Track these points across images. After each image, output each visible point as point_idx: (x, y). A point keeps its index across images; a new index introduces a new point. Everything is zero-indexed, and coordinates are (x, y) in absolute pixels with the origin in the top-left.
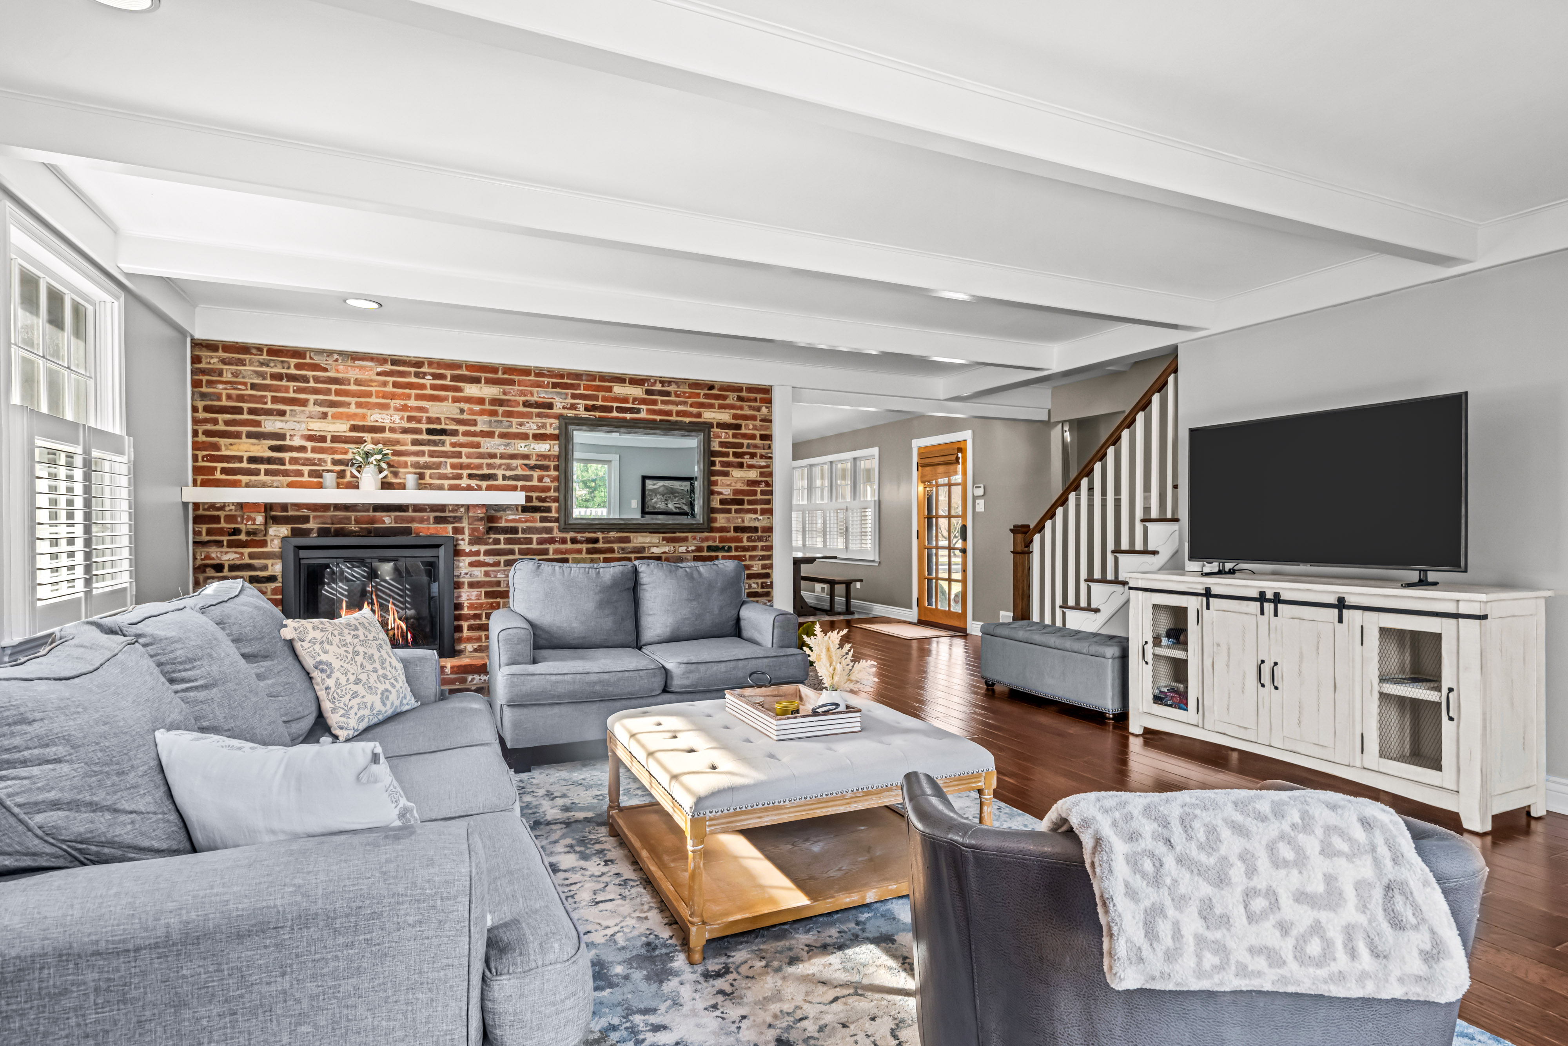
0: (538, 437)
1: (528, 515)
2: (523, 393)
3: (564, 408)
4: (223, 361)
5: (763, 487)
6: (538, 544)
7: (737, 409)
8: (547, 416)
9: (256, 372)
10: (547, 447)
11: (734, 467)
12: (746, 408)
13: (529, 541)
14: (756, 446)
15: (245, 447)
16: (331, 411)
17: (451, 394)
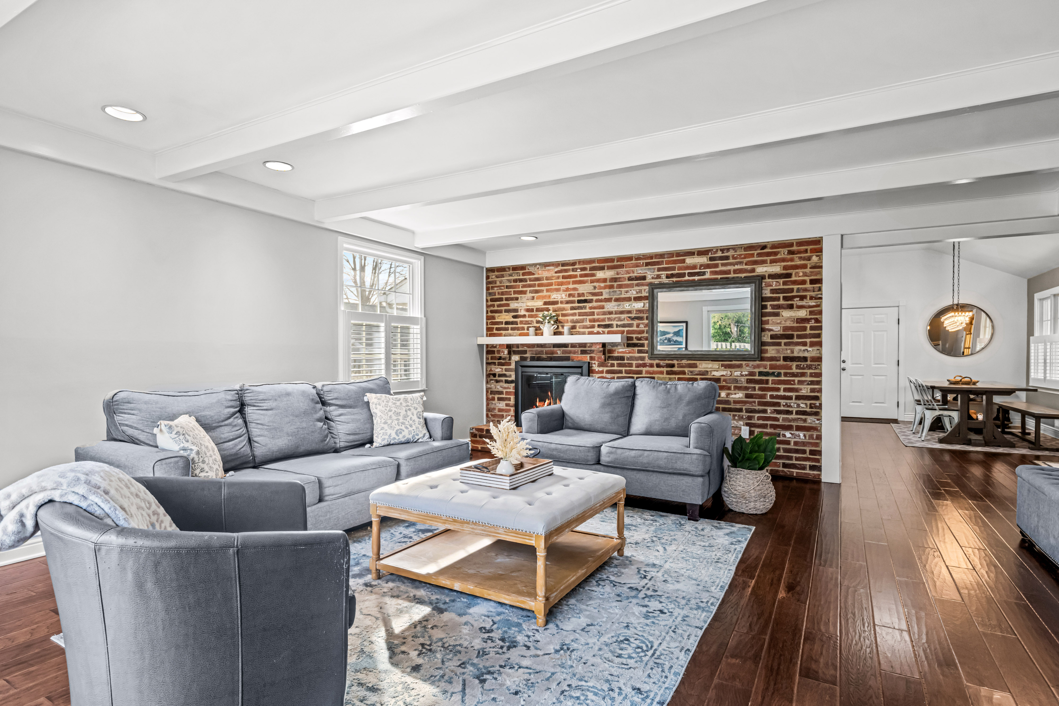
0: (637, 299)
1: (630, 349)
2: (628, 272)
3: (653, 278)
4: (497, 277)
5: (812, 323)
6: (636, 367)
7: (788, 261)
8: (643, 285)
9: (508, 280)
10: (642, 304)
11: (784, 308)
12: (797, 259)
13: (631, 365)
14: (806, 290)
15: (503, 317)
16: (536, 295)
17: (589, 278)
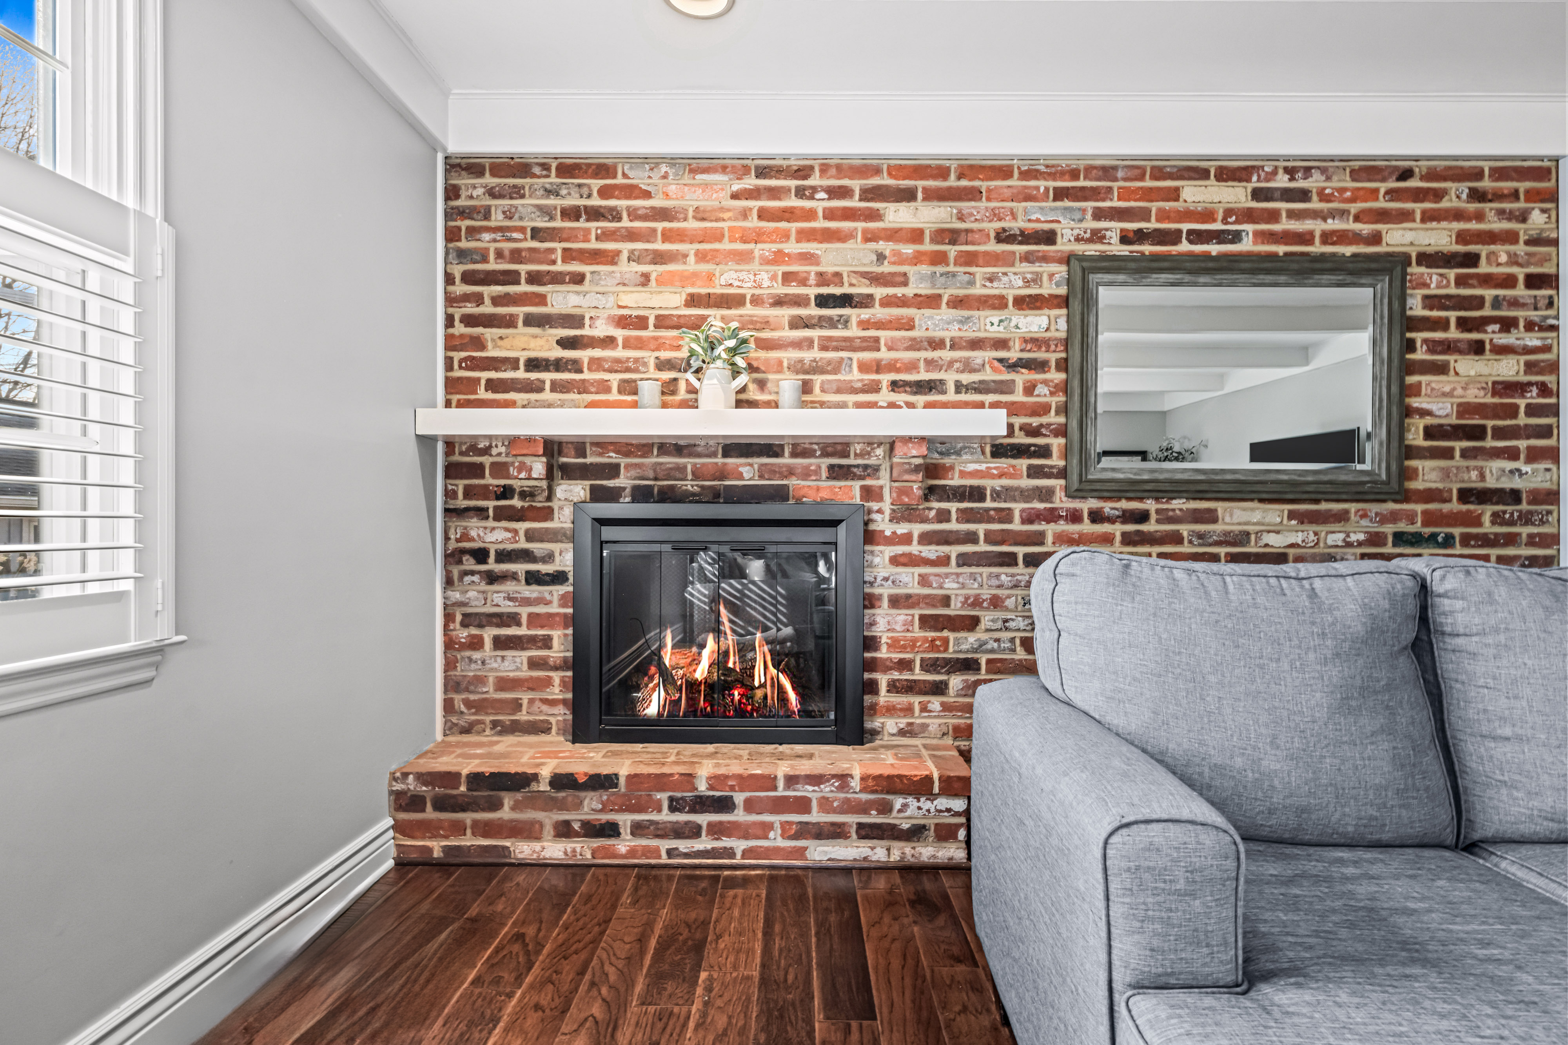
0: (1023, 303)
1: (1004, 463)
2: (996, 215)
3: (1078, 239)
4: (492, 193)
5: (1533, 397)
6: (1023, 522)
7: (1469, 219)
8: (1045, 259)
9: (539, 208)
10: (1043, 321)
11: (1461, 352)
12: (1491, 215)
13: (1005, 516)
14: (1515, 303)
15: (520, 342)
16: (655, 270)
17: (860, 225)
